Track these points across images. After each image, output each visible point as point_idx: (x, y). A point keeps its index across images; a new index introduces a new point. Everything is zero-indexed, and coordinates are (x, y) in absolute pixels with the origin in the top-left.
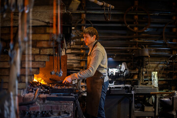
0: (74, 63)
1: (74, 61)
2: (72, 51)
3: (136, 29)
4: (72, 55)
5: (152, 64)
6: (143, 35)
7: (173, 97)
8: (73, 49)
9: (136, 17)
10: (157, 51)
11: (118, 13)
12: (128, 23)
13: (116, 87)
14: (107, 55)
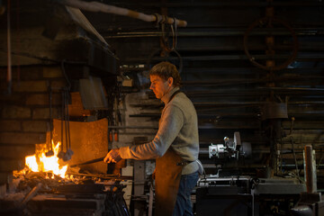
0: (149, 134)
1: (148, 131)
2: (145, 111)
3: (270, 64)
4: (144, 119)
5: (306, 133)
6: (286, 75)
7: (317, 205)
8: (145, 107)
9: (270, 40)
10: (316, 107)
11: (232, 33)
12: (252, 52)
13: (218, 182)
14: (199, 118)
